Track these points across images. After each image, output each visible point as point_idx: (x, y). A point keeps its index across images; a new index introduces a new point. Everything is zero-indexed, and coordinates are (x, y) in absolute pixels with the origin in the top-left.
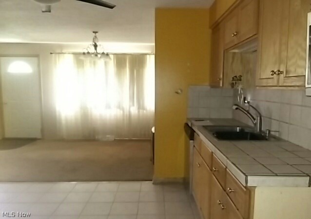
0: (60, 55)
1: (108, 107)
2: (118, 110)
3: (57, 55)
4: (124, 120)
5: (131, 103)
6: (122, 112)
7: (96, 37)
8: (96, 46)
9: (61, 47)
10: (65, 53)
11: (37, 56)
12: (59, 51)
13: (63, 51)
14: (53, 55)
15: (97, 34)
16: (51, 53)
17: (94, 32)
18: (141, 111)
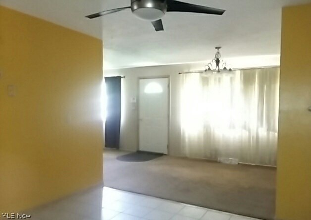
0: (188, 74)
1: (232, 127)
2: (244, 131)
3: (185, 75)
4: (249, 141)
5: (259, 124)
6: (247, 133)
7: (218, 52)
8: (218, 62)
9: (189, 66)
10: (192, 72)
11: (168, 77)
12: (187, 71)
13: (191, 71)
14: (181, 75)
15: (220, 49)
16: (179, 74)
17: (216, 48)
18: (271, 133)
